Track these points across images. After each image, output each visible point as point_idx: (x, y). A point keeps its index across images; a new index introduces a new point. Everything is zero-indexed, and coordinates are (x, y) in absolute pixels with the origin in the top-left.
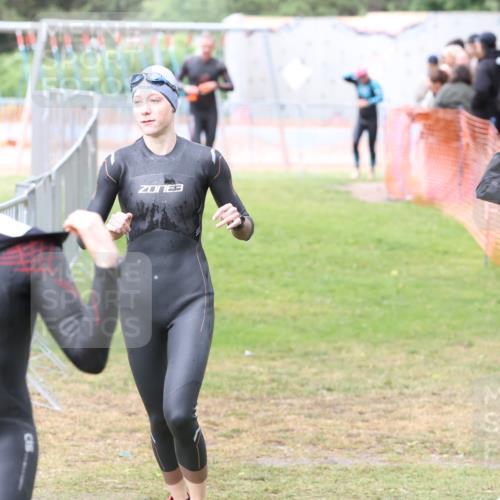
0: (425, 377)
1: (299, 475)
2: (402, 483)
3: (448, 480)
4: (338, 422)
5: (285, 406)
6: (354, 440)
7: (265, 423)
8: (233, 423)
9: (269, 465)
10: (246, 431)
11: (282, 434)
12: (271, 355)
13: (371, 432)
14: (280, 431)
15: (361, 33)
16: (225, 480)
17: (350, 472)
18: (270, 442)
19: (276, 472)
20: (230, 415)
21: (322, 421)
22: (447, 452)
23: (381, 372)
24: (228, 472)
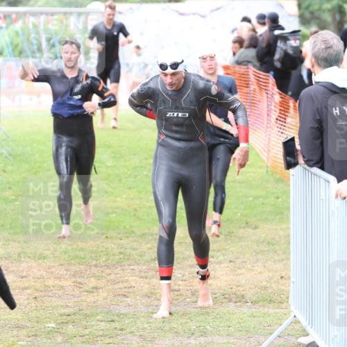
0: (225, 249)
1: (138, 318)
2: (209, 323)
3: (240, 321)
5: (129, 271)
6: (176, 293)
7: (115, 282)
8: (93, 282)
9: (117, 311)
10: (102, 288)
11: (126, 290)
12: (118, 236)
13: (188, 288)
14: (126, 287)
15: (182, 14)
16: (87, 322)
18: (119, 295)
19: (122, 316)
20: (91, 277)
22: (240, 301)
24: (89, 316)
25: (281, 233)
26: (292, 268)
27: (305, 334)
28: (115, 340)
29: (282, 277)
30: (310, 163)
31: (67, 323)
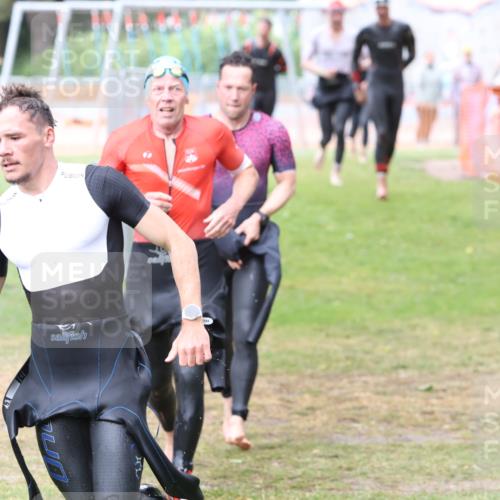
1: (373, 453)
4: (413, 400)
5: (360, 384)
6: (428, 417)
7: (339, 400)
8: (307, 400)
9: (343, 443)
10: (321, 409)
11: (357, 412)
12: (345, 333)
13: (445, 410)
14: (354, 408)
15: (436, 11)
16: (299, 458)
17: (424, 449)
18: (345, 419)
20: (304, 393)
21: (397, 399)
23: (456, 349)
24: (302, 450)
28: (340, 485)
31: (270, 459)
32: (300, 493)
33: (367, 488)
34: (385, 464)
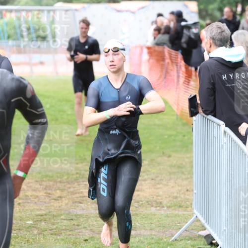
0: (149, 171)
1: (89, 218)
2: (138, 221)
3: (159, 219)
7: (73, 193)
8: (58, 193)
9: (75, 213)
10: (65, 197)
11: (82, 198)
12: (76, 162)
14: (80, 197)
15: (119, 11)
16: (54, 220)
18: (76, 202)
19: (78, 216)
20: (57, 190)
22: (159, 206)
24: (56, 216)
25: (187, 160)
26: (194, 184)
27: (204, 228)
28: (74, 233)
29: (187, 190)
30: (206, 112)
31: (41, 221)
32: (55, 237)
33: (87, 234)
34: (95, 223)
